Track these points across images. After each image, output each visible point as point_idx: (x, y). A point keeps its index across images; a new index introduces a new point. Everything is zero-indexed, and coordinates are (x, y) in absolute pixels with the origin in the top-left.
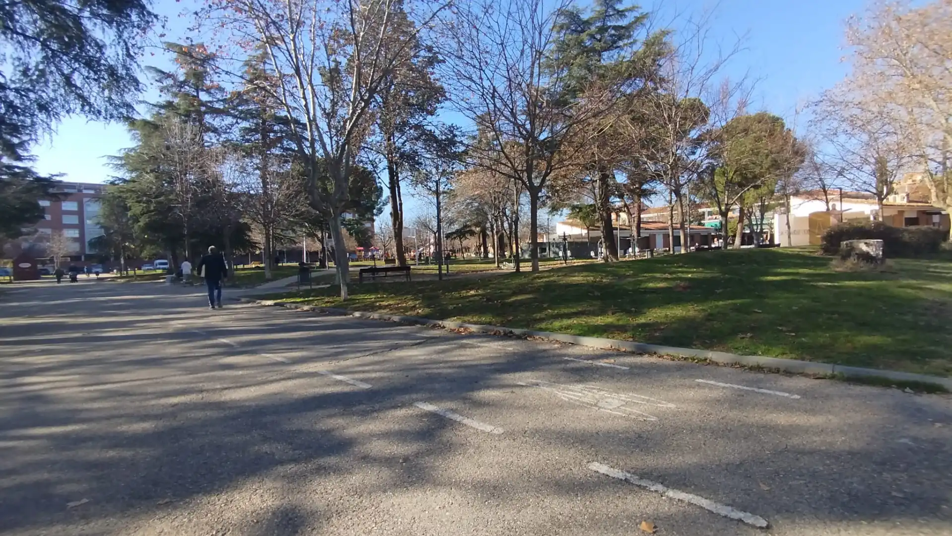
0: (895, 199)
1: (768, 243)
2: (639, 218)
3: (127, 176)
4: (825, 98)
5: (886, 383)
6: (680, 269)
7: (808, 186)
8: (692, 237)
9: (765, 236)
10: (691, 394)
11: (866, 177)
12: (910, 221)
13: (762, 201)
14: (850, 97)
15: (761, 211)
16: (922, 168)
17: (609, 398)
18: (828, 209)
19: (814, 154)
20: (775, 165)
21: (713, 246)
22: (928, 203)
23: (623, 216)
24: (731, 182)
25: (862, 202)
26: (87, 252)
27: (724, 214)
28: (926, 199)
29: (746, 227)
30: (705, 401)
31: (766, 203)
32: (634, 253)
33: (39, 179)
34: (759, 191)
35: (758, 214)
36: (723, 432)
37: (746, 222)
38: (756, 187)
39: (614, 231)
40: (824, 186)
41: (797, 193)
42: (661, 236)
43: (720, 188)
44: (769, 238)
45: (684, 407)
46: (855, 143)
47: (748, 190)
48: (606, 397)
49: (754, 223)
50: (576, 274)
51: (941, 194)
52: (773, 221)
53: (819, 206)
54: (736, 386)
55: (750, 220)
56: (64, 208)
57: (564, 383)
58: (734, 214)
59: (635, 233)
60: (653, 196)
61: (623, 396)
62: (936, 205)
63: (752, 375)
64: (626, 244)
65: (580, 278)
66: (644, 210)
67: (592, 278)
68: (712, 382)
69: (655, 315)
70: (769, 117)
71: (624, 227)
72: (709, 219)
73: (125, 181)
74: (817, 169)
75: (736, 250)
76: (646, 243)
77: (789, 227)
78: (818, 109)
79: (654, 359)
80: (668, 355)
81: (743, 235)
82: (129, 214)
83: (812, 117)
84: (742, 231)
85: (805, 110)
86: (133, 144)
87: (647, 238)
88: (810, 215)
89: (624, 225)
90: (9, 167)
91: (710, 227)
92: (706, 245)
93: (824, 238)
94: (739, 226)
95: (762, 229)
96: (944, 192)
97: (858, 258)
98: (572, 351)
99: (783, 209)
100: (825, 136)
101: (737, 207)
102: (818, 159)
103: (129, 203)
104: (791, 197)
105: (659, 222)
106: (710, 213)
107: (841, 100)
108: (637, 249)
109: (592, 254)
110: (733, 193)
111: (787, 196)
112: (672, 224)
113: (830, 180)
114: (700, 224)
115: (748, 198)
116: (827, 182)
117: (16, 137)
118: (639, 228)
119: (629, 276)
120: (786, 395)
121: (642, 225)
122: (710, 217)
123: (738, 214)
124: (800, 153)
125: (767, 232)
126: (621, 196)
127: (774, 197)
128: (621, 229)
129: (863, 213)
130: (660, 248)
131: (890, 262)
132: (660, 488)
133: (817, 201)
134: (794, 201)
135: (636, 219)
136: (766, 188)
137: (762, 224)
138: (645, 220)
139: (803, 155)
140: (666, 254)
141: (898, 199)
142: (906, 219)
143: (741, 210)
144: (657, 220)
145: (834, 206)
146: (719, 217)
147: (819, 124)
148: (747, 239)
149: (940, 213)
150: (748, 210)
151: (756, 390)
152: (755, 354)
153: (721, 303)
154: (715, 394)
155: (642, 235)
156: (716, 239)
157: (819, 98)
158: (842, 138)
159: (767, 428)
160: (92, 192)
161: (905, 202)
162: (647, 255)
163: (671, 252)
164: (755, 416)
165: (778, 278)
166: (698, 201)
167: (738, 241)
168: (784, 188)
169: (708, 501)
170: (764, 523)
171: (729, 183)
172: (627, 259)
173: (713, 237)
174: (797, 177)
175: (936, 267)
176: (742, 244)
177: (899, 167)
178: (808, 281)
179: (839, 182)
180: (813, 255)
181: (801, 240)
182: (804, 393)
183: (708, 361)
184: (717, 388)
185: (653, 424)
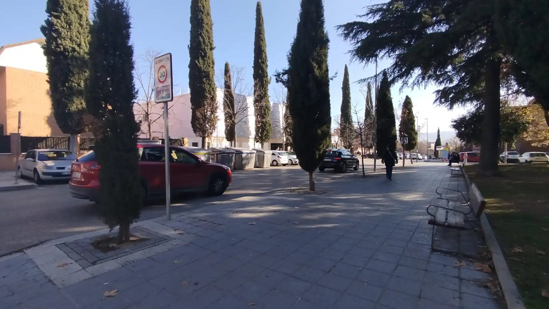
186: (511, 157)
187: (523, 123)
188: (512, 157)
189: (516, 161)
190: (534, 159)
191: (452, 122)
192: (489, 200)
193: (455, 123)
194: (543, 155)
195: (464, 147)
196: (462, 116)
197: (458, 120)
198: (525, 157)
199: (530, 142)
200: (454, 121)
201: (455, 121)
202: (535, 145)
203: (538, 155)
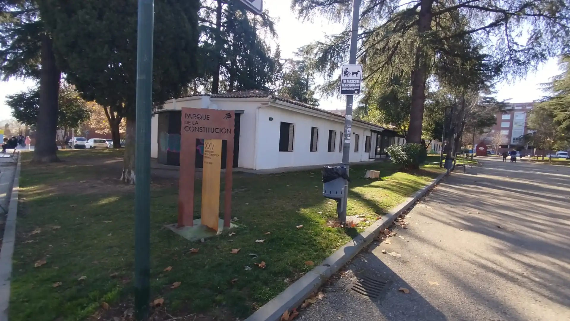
3: (552, 95)
26: (512, 143)
33: (498, 103)
56: (503, 119)
73: (551, 98)
82: (555, 119)
86: (560, 72)
90: (485, 98)
103: (555, 112)
117: (489, 82)
160: (520, 108)
186: (79, 143)
187: (86, 111)
188: (81, 143)
189: (83, 147)
190: (97, 145)
191: (6, 97)
192: (33, 187)
193: (10, 100)
194: (104, 142)
195: (31, 131)
196: (20, 92)
197: (15, 96)
198: (90, 143)
199: (94, 129)
200: (8, 96)
201: (11, 97)
202: (99, 133)
203: (100, 141)
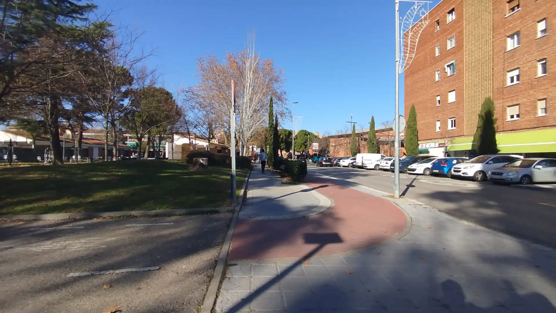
0: (214, 141)
1: (162, 157)
2: (81, 135)
4: (190, 90)
5: (202, 213)
6: (114, 170)
7: (181, 130)
8: (121, 151)
9: (161, 153)
10: (124, 231)
11: (204, 130)
12: (219, 151)
13: (161, 135)
14: (200, 93)
15: (159, 140)
16: (223, 130)
17: (73, 243)
18: (190, 143)
19: (185, 116)
20: (167, 117)
21: (132, 157)
22: (224, 144)
23: (68, 132)
24: (145, 122)
25: (203, 141)
27: (140, 139)
28: (223, 143)
29: (151, 148)
30: (131, 233)
31: (162, 136)
32: (76, 159)
34: (159, 129)
35: (158, 141)
36: (141, 242)
37: (151, 145)
38: (158, 127)
39: (61, 143)
40: (189, 131)
41: (177, 133)
42: (97, 149)
43: (138, 124)
44: (163, 155)
45: (120, 238)
46: (201, 114)
47: (153, 128)
48: (71, 244)
49: (155, 146)
50: (32, 173)
51: (228, 141)
52: (165, 146)
53: (186, 141)
54: (146, 225)
55: (153, 144)
57: (36, 242)
58: (145, 140)
59: (77, 145)
60: (94, 123)
61: (83, 241)
62: (227, 146)
63: (153, 219)
64: (70, 152)
65: (36, 175)
66: (85, 130)
67: (47, 176)
68: (134, 225)
69: (99, 196)
70: (165, 92)
71: (68, 140)
72: (130, 141)
74: (186, 123)
75: (145, 160)
76: (86, 153)
77: (173, 150)
78: (187, 94)
79: (100, 220)
80: (108, 216)
81: (149, 152)
83: (185, 98)
84: (148, 149)
85: (182, 94)
87: (87, 150)
88: (182, 144)
89: (68, 139)
91: (130, 146)
92: (127, 157)
93: (187, 156)
94: (147, 147)
95: (159, 150)
96: (229, 140)
97: (199, 166)
98: (35, 224)
99: (170, 140)
100: (190, 108)
101: (147, 136)
102: (187, 118)
104: (175, 134)
105: (97, 140)
106: (130, 138)
107: (196, 93)
108: (79, 157)
109: (39, 158)
110: (144, 128)
111: (172, 134)
112: (107, 141)
113: (192, 130)
114: (124, 143)
115: (153, 132)
116: (190, 130)
118: (80, 142)
119: (77, 174)
120: (168, 224)
121: (83, 140)
122: (130, 140)
123: (147, 140)
124: (179, 113)
125: (162, 151)
126: (68, 119)
127: (166, 133)
128: (65, 142)
129: (203, 145)
130: (96, 156)
131: (210, 167)
132: (111, 271)
133: (186, 138)
134: (176, 137)
135: (78, 136)
136: (162, 128)
137: (159, 147)
138: (85, 137)
139: (180, 115)
140: (101, 161)
141: (215, 141)
142: (218, 150)
143: (149, 138)
144: (94, 138)
145: (192, 141)
146: (137, 141)
147: (187, 102)
148: (151, 154)
149: (228, 149)
150: (152, 138)
151: (155, 224)
152: (155, 209)
153: (138, 187)
154: (136, 229)
155: (83, 147)
156: (133, 153)
157: (187, 90)
158: (196, 111)
159: (160, 237)
161: (217, 143)
162: (88, 161)
163: (106, 160)
164: (155, 234)
165: (167, 174)
166: (124, 129)
167: (146, 155)
168: (171, 129)
169: (135, 269)
170: (158, 268)
171: (143, 123)
172: (70, 163)
173: (132, 152)
174: (178, 125)
175: (224, 170)
176: (149, 157)
177: (216, 128)
178: (179, 176)
179: (195, 130)
180: (182, 164)
181: (178, 156)
182: (175, 222)
183: (132, 216)
184: (137, 227)
185: (104, 249)
